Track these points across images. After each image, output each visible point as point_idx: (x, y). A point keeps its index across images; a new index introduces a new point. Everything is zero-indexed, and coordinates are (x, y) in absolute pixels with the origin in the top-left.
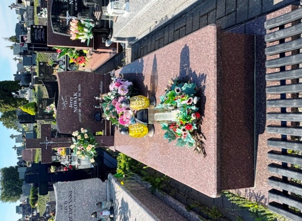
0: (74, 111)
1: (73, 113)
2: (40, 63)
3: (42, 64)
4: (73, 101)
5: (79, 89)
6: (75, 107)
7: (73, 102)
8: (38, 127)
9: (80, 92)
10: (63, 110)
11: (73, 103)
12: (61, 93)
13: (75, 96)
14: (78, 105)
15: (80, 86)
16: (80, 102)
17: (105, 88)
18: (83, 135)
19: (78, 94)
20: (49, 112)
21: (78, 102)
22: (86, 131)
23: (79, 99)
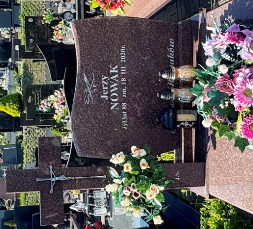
0: (112, 108)
1: (110, 111)
2: (27, 18)
3: (31, 20)
4: (110, 84)
5: (123, 58)
6: (115, 97)
7: (109, 86)
8: (24, 138)
9: (123, 64)
10: (87, 106)
11: (109, 89)
12: (82, 67)
13: (114, 74)
14: (120, 92)
15: (123, 49)
16: (123, 86)
17: (181, 55)
18: (136, 162)
19: (119, 69)
20: (45, 110)
21: (120, 87)
22: (143, 153)
23: (123, 80)
